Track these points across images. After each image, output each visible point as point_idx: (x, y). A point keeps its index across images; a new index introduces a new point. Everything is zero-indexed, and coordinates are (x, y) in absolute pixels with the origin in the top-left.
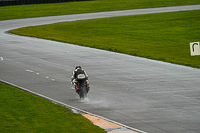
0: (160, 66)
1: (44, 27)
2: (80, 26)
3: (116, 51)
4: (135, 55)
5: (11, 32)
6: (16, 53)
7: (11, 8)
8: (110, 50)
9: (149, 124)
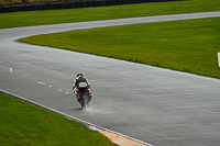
0: (185, 78)
1: (57, 36)
2: (97, 33)
3: (136, 61)
4: (157, 66)
5: (20, 41)
6: (26, 64)
7: (21, 14)
8: (130, 60)
9: (172, 142)
